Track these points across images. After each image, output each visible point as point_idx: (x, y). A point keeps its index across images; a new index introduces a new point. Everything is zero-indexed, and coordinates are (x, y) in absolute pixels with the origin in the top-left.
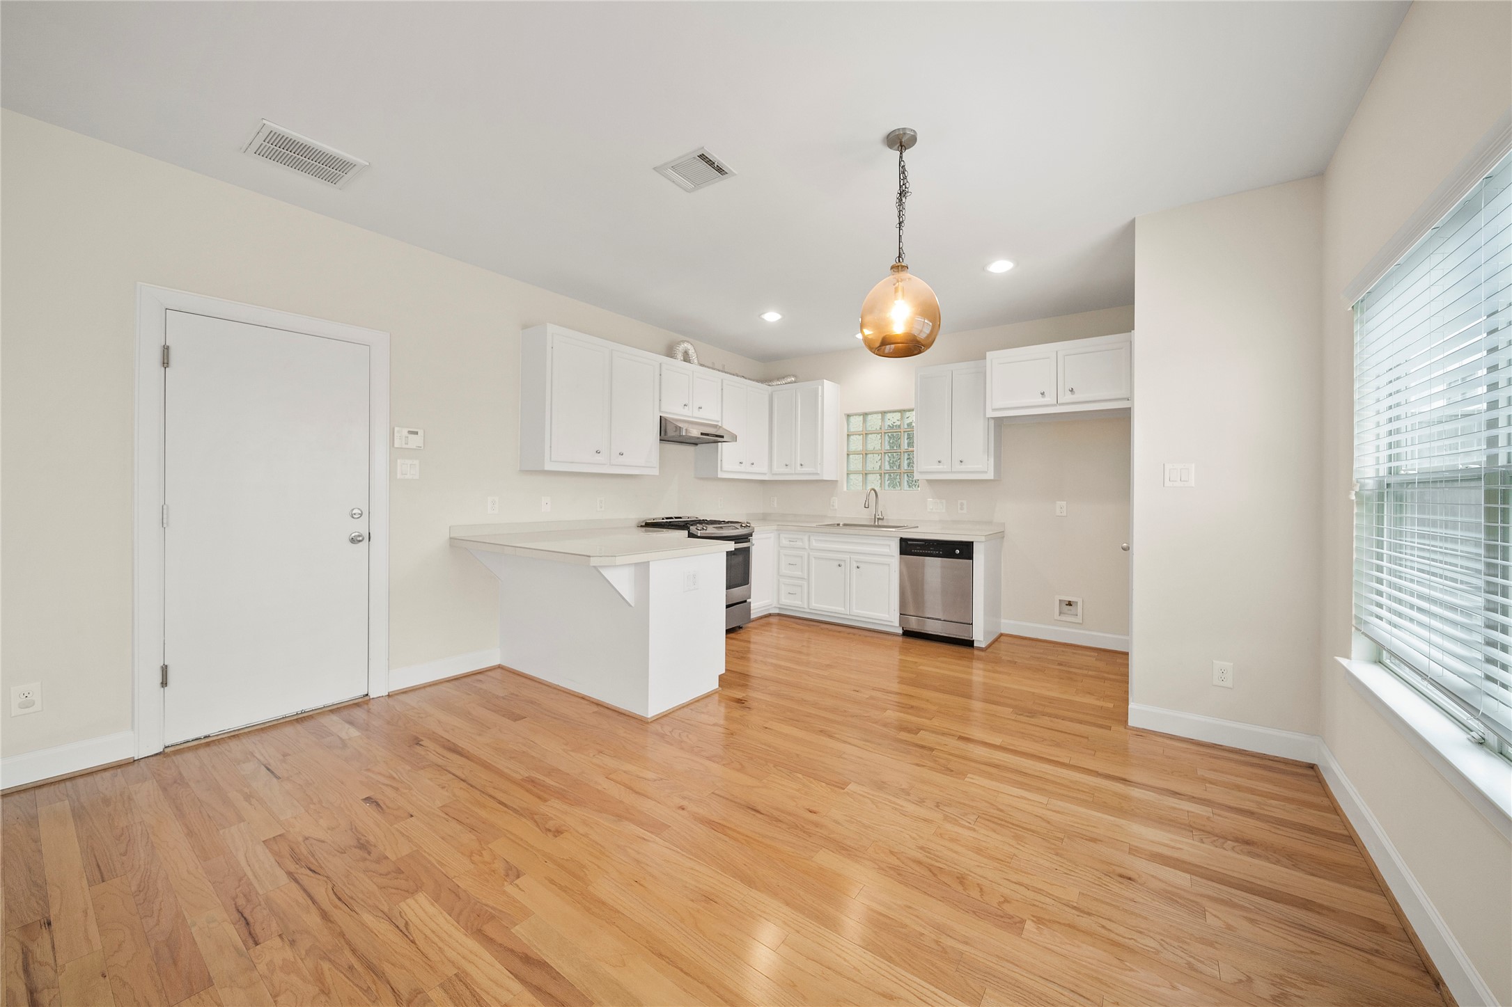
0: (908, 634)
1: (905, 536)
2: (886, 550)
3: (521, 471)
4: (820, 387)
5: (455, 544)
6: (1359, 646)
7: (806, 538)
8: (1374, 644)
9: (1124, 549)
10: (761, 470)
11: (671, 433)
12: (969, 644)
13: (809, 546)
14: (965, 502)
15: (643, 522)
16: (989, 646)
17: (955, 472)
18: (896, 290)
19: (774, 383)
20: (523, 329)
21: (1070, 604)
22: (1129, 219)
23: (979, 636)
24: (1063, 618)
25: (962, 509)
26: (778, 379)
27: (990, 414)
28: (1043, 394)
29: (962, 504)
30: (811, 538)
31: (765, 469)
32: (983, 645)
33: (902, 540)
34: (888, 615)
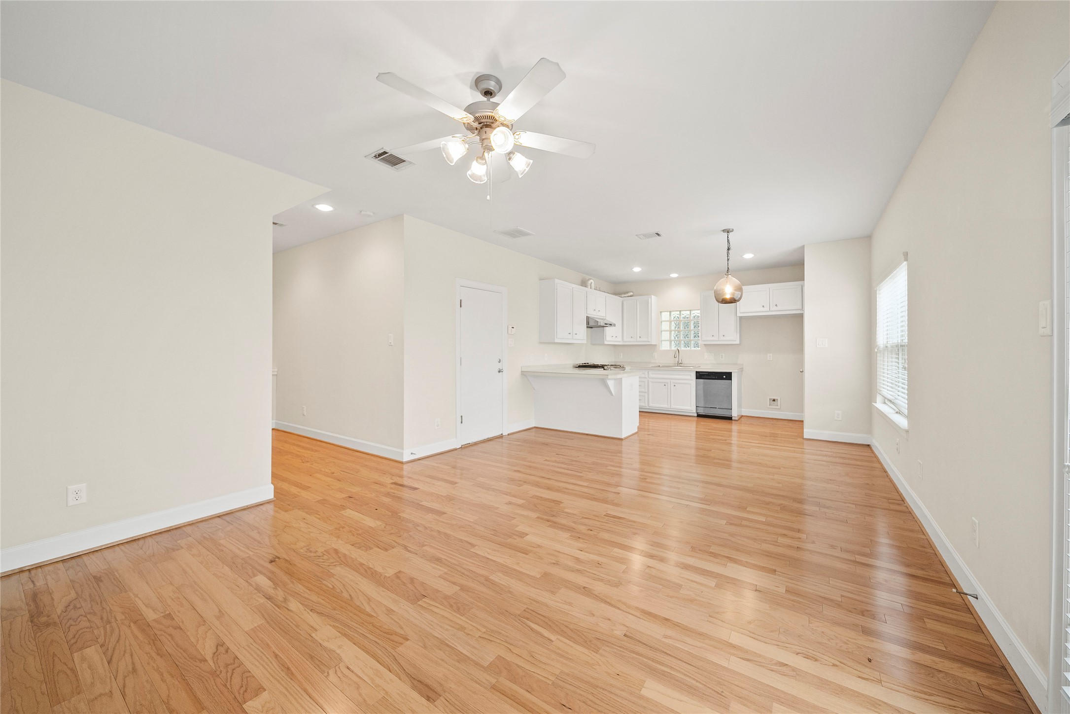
0: (699, 416)
1: (697, 371)
2: (689, 377)
3: (541, 343)
4: (650, 299)
5: (524, 374)
6: (879, 399)
7: (646, 373)
8: (882, 397)
9: (801, 372)
10: (618, 341)
11: (591, 324)
12: (730, 418)
13: (648, 376)
14: (723, 354)
15: (577, 365)
16: (739, 419)
17: (720, 341)
18: (727, 282)
19: (623, 296)
20: (540, 280)
21: (774, 400)
22: (803, 245)
23: (735, 414)
24: (771, 407)
25: (722, 358)
26: (625, 294)
27: (739, 315)
28: (763, 306)
29: (722, 356)
30: (650, 373)
31: (619, 339)
32: (737, 419)
33: (696, 372)
34: (690, 406)
